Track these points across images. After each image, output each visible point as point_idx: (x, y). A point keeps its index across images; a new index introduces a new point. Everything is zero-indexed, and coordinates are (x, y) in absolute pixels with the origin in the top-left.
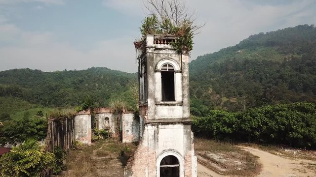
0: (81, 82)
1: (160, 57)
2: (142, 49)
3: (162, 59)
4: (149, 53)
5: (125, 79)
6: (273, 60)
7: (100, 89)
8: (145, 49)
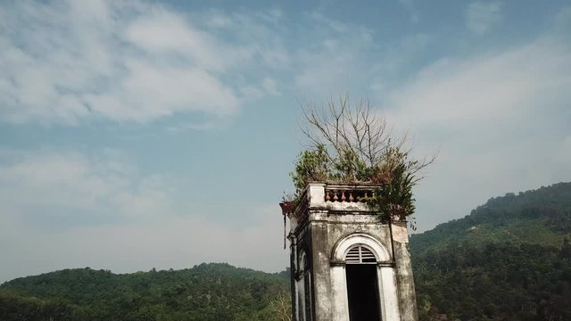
0: (180, 291)
1: (341, 230)
2: (298, 216)
3: (347, 236)
4: (316, 221)
5: (260, 284)
6: (542, 244)
7: (213, 304)
8: (306, 213)
